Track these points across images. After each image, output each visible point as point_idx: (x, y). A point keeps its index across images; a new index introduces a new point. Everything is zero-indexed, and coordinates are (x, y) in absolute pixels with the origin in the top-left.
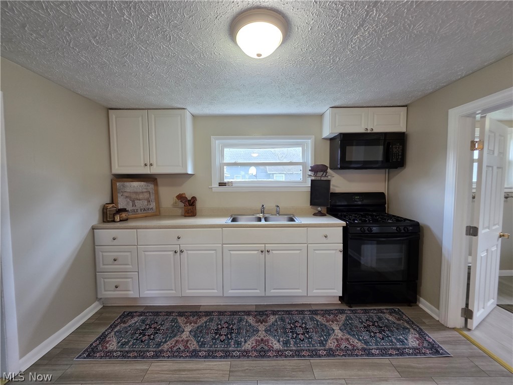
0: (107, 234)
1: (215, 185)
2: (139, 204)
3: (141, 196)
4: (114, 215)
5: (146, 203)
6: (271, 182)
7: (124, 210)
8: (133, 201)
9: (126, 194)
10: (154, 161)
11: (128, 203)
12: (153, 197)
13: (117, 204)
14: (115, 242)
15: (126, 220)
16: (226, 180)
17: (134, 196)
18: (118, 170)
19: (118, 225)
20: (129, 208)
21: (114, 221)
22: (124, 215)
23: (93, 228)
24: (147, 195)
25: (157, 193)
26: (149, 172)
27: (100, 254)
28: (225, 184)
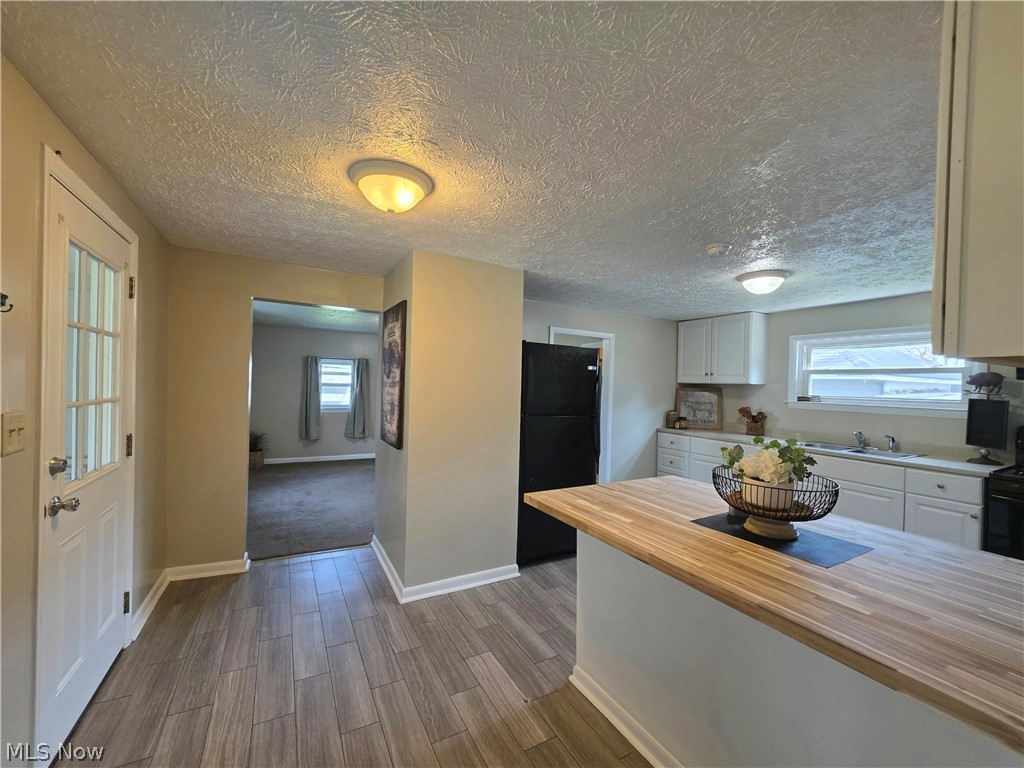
0: (668, 437)
1: (792, 399)
2: (701, 415)
3: (703, 407)
4: (675, 422)
5: (707, 414)
6: (884, 400)
7: (685, 419)
8: (694, 411)
9: (689, 404)
10: (715, 371)
11: (689, 413)
12: (715, 409)
13: (679, 413)
14: (672, 446)
15: (686, 429)
16: (810, 394)
17: (695, 406)
18: (683, 379)
19: (678, 431)
20: (690, 418)
21: (674, 428)
22: (683, 423)
23: (658, 431)
24: (708, 407)
25: (720, 405)
26: (709, 382)
27: (660, 455)
28: (807, 399)
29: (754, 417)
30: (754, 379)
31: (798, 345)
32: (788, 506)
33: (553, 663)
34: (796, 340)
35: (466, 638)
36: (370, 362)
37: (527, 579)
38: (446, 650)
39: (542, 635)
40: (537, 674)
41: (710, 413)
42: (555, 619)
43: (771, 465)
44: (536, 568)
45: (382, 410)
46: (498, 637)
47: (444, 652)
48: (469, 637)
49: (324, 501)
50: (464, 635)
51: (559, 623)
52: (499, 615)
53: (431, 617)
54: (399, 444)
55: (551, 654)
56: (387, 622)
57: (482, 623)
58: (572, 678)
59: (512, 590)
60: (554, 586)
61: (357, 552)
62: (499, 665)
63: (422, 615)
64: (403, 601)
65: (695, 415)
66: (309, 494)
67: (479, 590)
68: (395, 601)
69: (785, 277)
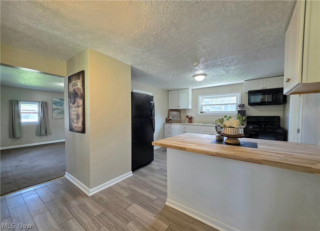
0: (167, 125)
1: (199, 113)
3: (176, 116)
4: (168, 121)
5: (177, 118)
7: (171, 120)
8: (174, 117)
9: (172, 115)
10: (179, 105)
11: (172, 118)
12: (179, 117)
13: (169, 118)
14: (169, 128)
15: (172, 123)
16: (203, 111)
18: (170, 108)
21: (169, 123)
22: (171, 121)
23: (164, 124)
24: (177, 116)
25: (180, 115)
26: (178, 109)
27: (165, 131)
28: (203, 112)
29: (190, 118)
30: (190, 108)
31: (200, 98)
32: (238, 134)
33: (157, 200)
34: (200, 96)
35: (123, 201)
36: (48, 103)
37: (136, 175)
38: (117, 208)
39: (149, 192)
40: (154, 206)
41: (178, 118)
42: (152, 186)
43: (235, 122)
44: (137, 171)
45: (70, 119)
46: (135, 198)
47: (117, 209)
48: (124, 201)
49: (31, 163)
50: (121, 200)
51: (153, 187)
52: (131, 190)
53: (105, 198)
54: (83, 131)
55: (155, 198)
56: (86, 205)
57: (127, 194)
58: (166, 203)
59: (133, 180)
60: (146, 176)
61: (58, 181)
62: (140, 207)
63: (101, 198)
64: (90, 195)
65: (174, 119)
66: (21, 161)
67: (120, 183)
68: (87, 196)
69: (205, 76)
